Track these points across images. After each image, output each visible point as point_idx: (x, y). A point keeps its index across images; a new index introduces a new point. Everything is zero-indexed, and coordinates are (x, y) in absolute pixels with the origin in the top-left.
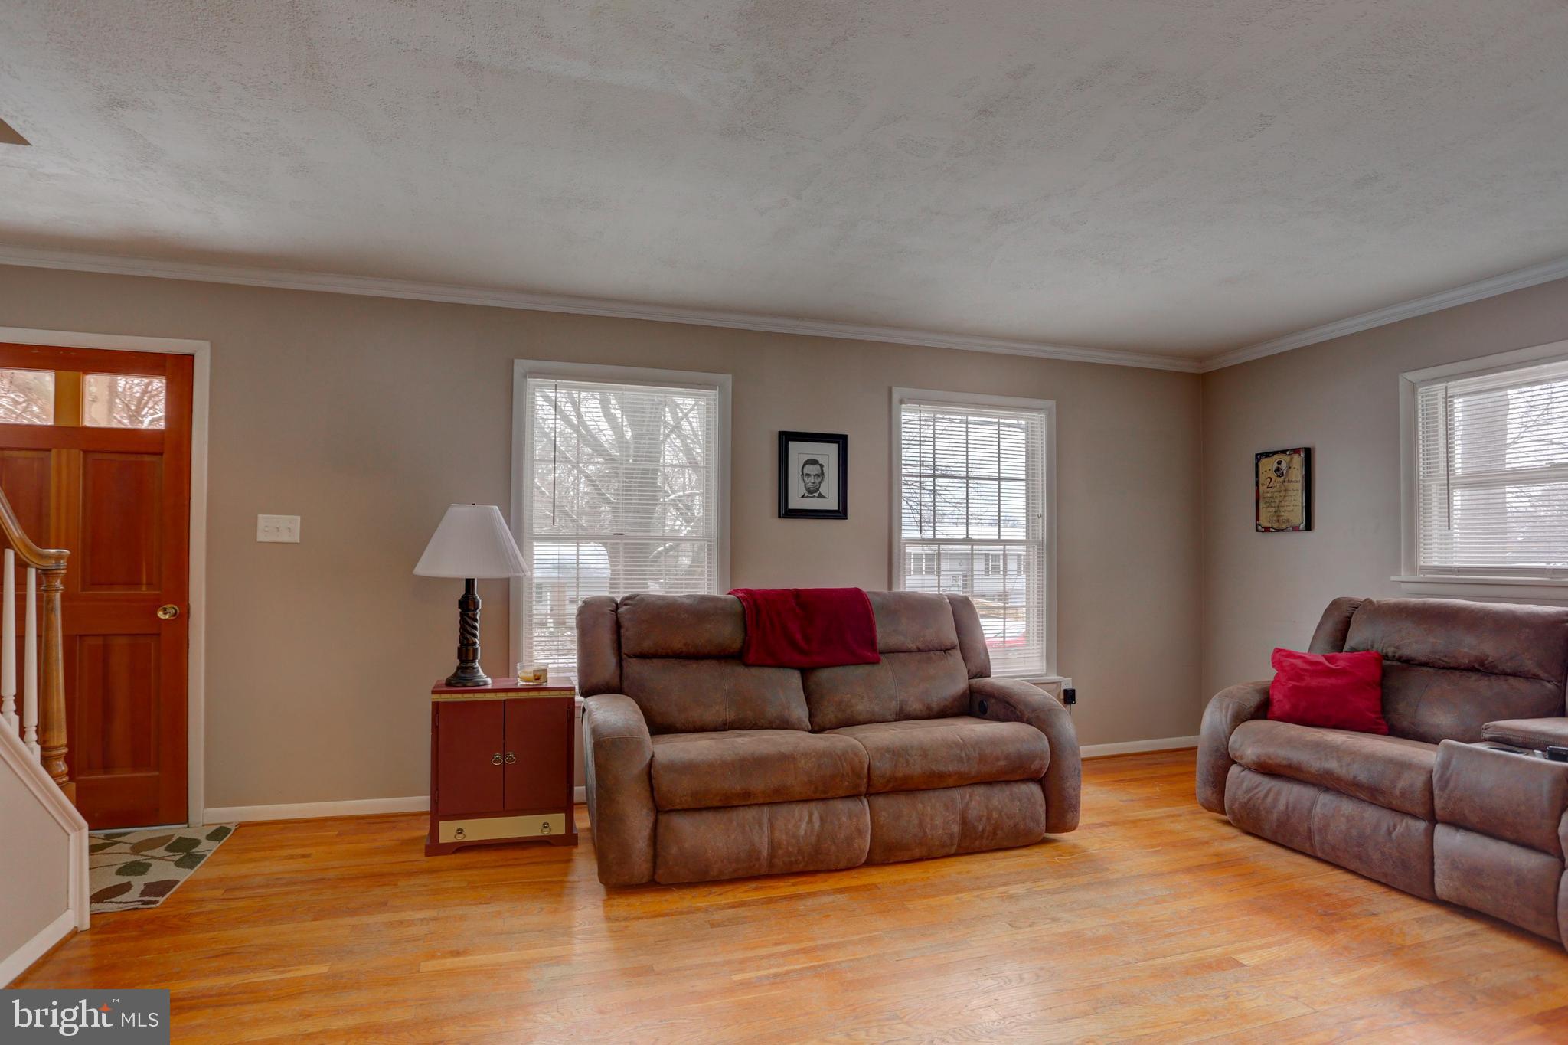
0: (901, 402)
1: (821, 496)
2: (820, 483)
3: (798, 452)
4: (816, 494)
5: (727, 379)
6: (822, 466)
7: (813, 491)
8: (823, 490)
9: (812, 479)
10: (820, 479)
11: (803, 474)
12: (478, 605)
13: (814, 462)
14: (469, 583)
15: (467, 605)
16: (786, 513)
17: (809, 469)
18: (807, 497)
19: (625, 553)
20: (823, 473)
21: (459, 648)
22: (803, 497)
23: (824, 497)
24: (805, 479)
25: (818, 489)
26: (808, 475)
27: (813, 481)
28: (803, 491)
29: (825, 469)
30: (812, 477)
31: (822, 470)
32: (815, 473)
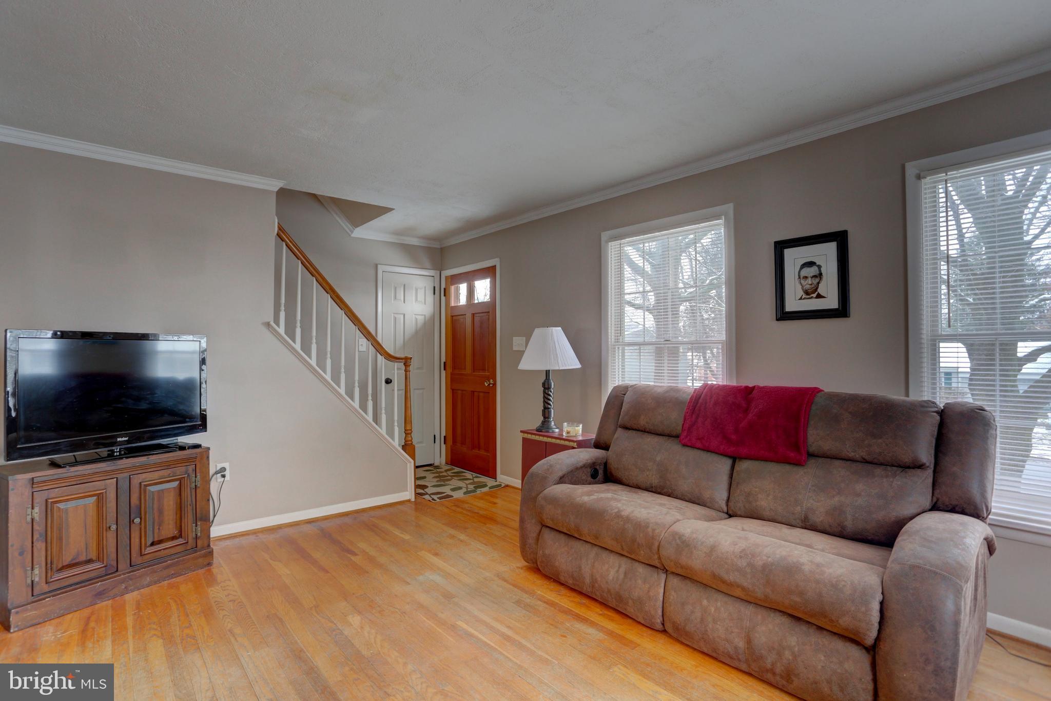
0: (919, 177)
1: (819, 296)
2: (818, 283)
3: (794, 257)
4: (814, 295)
5: (730, 208)
6: (819, 267)
7: (811, 292)
8: (821, 290)
9: (809, 281)
10: (817, 280)
11: (799, 278)
12: (551, 386)
13: (811, 264)
14: (548, 372)
15: (546, 387)
16: (783, 315)
17: (805, 272)
18: (804, 299)
19: (669, 354)
20: (821, 274)
21: (543, 410)
22: (801, 299)
23: (824, 297)
24: (802, 281)
25: (816, 290)
26: (806, 278)
27: (810, 283)
28: (800, 293)
29: (823, 270)
30: (810, 279)
31: (820, 270)
32: (812, 275)
